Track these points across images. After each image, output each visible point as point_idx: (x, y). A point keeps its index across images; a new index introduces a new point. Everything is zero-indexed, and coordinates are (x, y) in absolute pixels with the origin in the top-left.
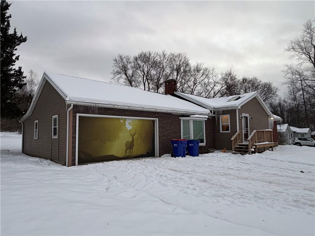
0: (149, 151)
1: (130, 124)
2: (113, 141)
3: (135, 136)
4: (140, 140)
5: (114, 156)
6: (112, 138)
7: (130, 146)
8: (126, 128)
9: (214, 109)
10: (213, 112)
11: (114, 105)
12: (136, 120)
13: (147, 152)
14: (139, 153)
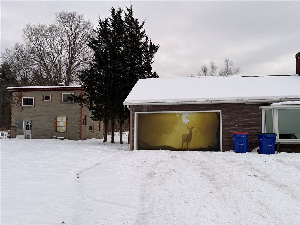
0: (211, 145)
1: (187, 118)
5: (170, 147)
8: (183, 121)
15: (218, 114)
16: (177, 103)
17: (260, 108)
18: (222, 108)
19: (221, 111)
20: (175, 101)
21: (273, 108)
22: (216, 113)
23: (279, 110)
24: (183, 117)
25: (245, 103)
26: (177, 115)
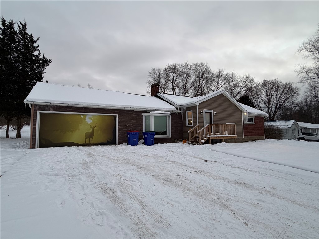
0: (109, 141)
1: (90, 119)
2: (73, 132)
3: (96, 128)
4: (100, 131)
5: (74, 142)
6: (71, 129)
7: (90, 136)
8: (86, 121)
9: (180, 107)
10: (178, 109)
11: (69, 104)
12: (97, 116)
13: (107, 141)
14: (99, 142)
15: (115, 117)
16: (83, 106)
17: (142, 114)
18: (118, 113)
19: (117, 115)
20: (81, 104)
21: (151, 115)
22: (113, 116)
23: (155, 117)
24: (87, 118)
25: (133, 110)
26: (81, 116)
